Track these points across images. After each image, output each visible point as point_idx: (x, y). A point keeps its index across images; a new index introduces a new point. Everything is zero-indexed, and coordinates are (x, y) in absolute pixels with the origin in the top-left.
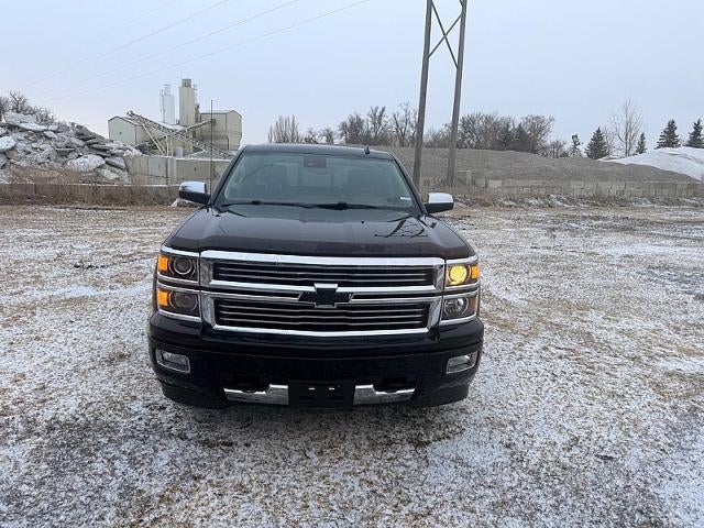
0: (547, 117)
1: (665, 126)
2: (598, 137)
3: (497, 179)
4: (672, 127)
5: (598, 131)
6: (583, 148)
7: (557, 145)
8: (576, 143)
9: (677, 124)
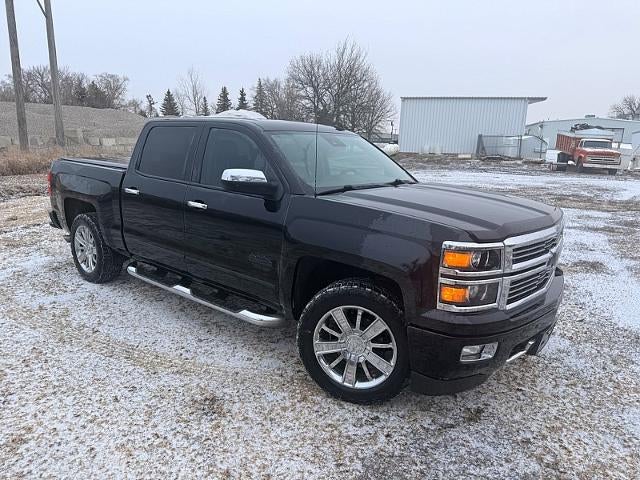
0: (121, 76)
1: (220, 91)
2: (169, 98)
3: (108, 136)
4: (225, 93)
5: (169, 92)
6: (158, 107)
7: (135, 104)
8: (151, 103)
9: (228, 91)
